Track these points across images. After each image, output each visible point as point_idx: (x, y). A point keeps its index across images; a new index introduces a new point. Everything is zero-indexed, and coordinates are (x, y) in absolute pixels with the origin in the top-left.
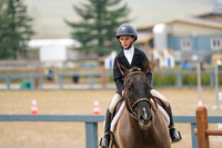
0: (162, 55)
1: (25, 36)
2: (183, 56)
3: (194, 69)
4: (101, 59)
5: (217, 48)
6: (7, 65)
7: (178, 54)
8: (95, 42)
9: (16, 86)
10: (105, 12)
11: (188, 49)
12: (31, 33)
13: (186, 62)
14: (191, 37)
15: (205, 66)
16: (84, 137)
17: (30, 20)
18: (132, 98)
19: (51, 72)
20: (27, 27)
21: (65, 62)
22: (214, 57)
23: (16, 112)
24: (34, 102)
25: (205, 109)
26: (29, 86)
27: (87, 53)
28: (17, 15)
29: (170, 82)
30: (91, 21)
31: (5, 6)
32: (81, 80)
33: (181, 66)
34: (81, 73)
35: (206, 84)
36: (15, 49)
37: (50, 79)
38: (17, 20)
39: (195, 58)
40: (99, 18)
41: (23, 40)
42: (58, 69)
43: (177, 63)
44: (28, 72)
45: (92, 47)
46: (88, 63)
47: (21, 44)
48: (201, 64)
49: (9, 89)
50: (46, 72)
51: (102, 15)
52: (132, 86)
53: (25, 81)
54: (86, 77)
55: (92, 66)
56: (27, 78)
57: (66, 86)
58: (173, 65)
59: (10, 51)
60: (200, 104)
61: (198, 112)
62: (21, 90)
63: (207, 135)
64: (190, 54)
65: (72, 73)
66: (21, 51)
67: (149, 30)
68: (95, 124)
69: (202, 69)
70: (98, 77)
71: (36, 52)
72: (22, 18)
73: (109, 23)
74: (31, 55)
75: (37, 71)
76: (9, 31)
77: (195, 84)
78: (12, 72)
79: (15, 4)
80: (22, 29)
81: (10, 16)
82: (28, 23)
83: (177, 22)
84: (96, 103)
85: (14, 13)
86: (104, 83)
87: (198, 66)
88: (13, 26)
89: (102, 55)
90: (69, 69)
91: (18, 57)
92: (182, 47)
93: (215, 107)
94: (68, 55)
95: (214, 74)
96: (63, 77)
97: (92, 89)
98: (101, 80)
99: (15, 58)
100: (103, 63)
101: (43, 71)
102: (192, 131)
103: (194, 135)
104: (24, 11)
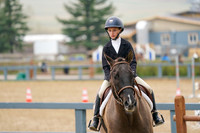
0: (144, 48)
1: (21, 32)
2: (163, 50)
3: (173, 62)
4: (89, 53)
5: (193, 43)
6: (4, 58)
7: (159, 48)
8: (84, 37)
9: (13, 77)
10: (93, 10)
11: (167, 43)
12: (26, 29)
13: (166, 55)
14: (170, 33)
15: (183, 59)
16: (73, 123)
17: (25, 17)
18: (118, 86)
19: (44, 64)
20: (23, 24)
21: (57, 56)
22: (191, 51)
23: (13, 101)
24: (29, 91)
25: (183, 98)
26: (24, 76)
27: (77, 48)
28: (13, 13)
29: (151, 73)
30: (80, 19)
31: (3, 5)
32: (71, 72)
33: (161, 59)
34: (72, 65)
35: (183, 74)
36: (12, 43)
37: (43, 71)
38: (13, 18)
39: (174, 51)
40: (87, 15)
41: (19, 35)
42: (50, 61)
43: (157, 56)
44: (23, 64)
45: (80, 42)
46: (78, 56)
47: (17, 39)
48: (180, 57)
49: (6, 80)
50: (40, 65)
51: (90, 13)
52: (118, 75)
53: (21, 73)
54: (76, 69)
55: (81, 59)
56: (22, 69)
57: (57, 77)
58: (154, 58)
59: (7, 45)
60: (178, 93)
61: (176, 100)
62: (17, 80)
63: (184, 121)
64: (170, 49)
65: (63, 65)
66: (17, 45)
67: (132, 26)
68: (84, 111)
69: (180, 62)
70: (87, 68)
71: (31, 46)
72: (18, 16)
73: (96, 20)
74: (26, 49)
75: (31, 63)
76: (6, 27)
77: (174, 75)
78: (9, 64)
79: (12, 3)
80: (18, 26)
81: (7, 14)
82: (23, 20)
83: (157, 19)
84: (85, 92)
85: (10, 11)
86: (92, 74)
87: (177, 59)
88: (10, 23)
89: (90, 49)
90: (61, 61)
91: (14, 51)
92: (162, 41)
93: (192, 96)
94: (59, 49)
95: (190, 66)
96: (55, 69)
97: (81, 80)
98: (89, 71)
99: (12, 51)
100: (90, 56)
101: (37, 63)
102: (172, 117)
103: (173, 121)
104: (20, 9)
